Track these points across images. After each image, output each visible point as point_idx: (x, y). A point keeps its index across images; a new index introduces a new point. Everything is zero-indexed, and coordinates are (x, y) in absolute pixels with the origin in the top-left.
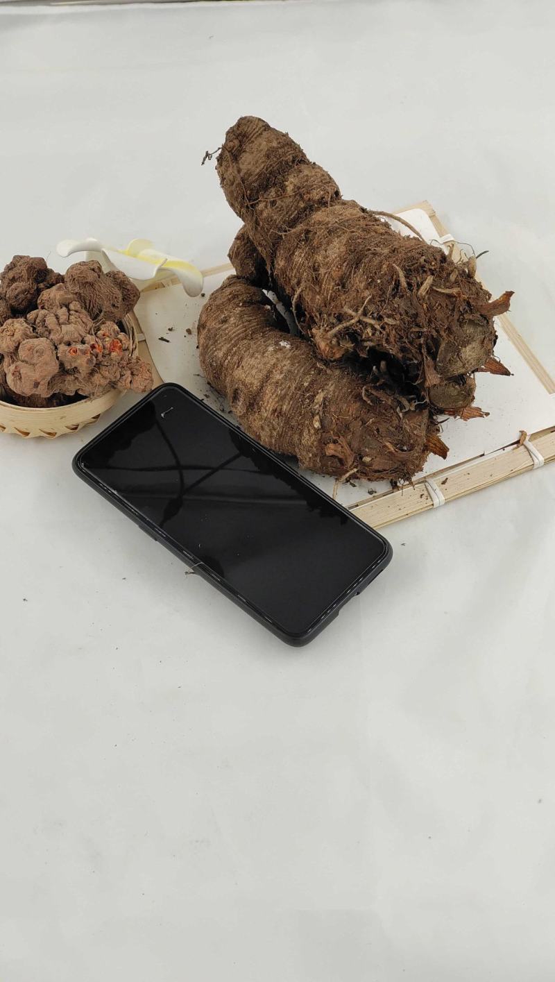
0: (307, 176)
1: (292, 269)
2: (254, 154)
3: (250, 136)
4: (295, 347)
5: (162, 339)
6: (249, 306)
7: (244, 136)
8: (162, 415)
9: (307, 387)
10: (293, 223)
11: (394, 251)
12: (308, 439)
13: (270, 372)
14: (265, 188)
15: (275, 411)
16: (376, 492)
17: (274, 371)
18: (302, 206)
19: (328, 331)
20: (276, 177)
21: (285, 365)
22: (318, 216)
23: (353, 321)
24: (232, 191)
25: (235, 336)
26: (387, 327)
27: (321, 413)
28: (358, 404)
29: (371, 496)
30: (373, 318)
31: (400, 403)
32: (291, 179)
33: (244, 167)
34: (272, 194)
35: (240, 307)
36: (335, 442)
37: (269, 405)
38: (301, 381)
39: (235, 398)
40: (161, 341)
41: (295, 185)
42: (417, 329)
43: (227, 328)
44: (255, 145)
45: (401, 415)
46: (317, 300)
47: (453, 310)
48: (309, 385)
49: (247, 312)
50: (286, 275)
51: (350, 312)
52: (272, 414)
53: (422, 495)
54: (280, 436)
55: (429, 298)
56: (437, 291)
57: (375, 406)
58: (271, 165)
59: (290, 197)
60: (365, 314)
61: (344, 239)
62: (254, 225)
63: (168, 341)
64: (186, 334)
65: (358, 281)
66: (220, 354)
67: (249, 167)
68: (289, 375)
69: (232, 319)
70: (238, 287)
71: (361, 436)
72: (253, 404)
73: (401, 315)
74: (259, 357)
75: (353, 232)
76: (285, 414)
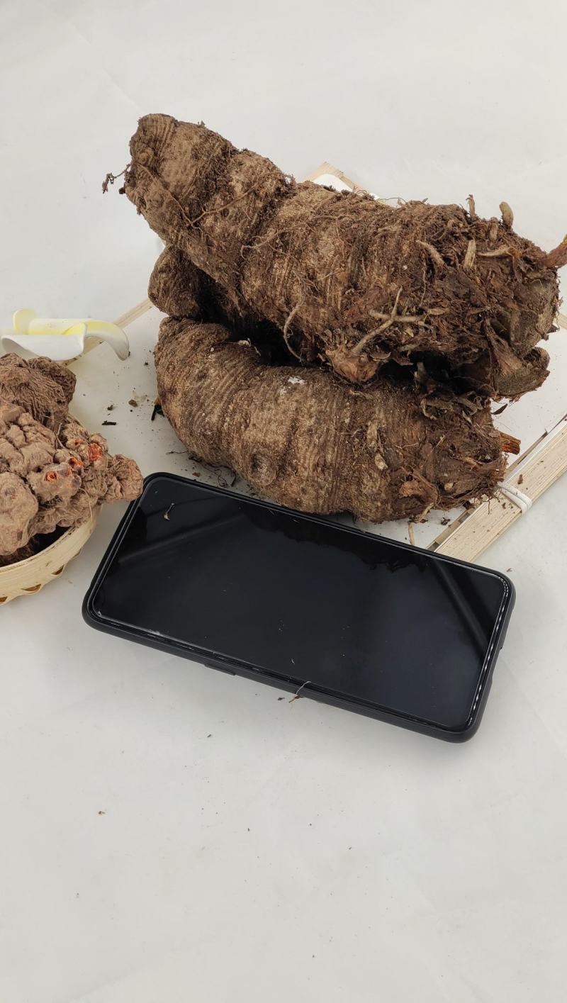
0: (251, 167)
1: (274, 287)
2: (179, 159)
3: (164, 139)
4: (311, 380)
5: (106, 423)
6: (223, 349)
7: (155, 141)
8: (166, 517)
9: (350, 423)
10: (258, 229)
11: (407, 225)
12: (372, 485)
13: (295, 420)
14: (205, 196)
15: (317, 465)
16: (449, 520)
17: (300, 417)
18: (261, 206)
19: (352, 347)
20: (215, 180)
21: (311, 406)
22: (286, 211)
23: (385, 326)
24: (163, 215)
25: (226, 390)
26: (432, 320)
27: (382, 449)
28: (419, 423)
29: (447, 526)
30: (412, 314)
31: (461, 405)
32: (235, 176)
33: (172, 180)
34: (218, 202)
35: (212, 353)
36: (410, 478)
37: (307, 461)
38: (339, 419)
39: (255, 465)
40: (105, 426)
41: (243, 183)
42: (477, 311)
43: (211, 384)
44: (175, 147)
45: (469, 419)
46: (322, 315)
47: (512, 273)
48: (350, 420)
49: (225, 357)
50: (268, 297)
51: (380, 315)
52: (314, 471)
53: (504, 505)
54: (330, 493)
55: (478, 269)
56: (484, 257)
57: (436, 422)
58: (203, 167)
59: (243, 198)
60: (399, 313)
61: (334, 228)
62: (206, 248)
63: (114, 424)
64: (131, 407)
65: (376, 275)
66: (214, 418)
67: (178, 177)
68: (321, 417)
69: (212, 371)
70: (195, 331)
71: (435, 462)
72: (284, 463)
73: (449, 299)
74: (273, 406)
75: (341, 218)
76: (331, 465)
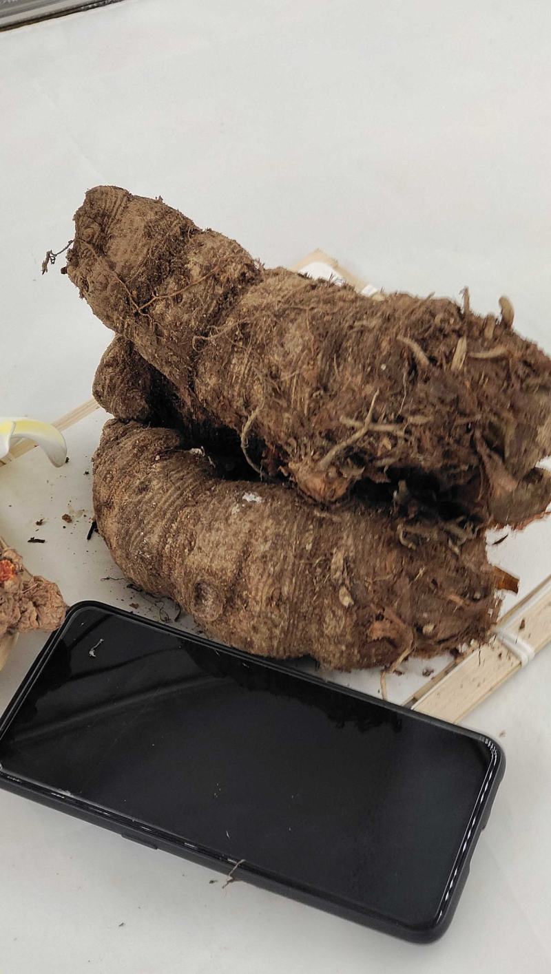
0: (213, 248)
1: (231, 386)
2: (128, 237)
3: (113, 214)
4: (269, 497)
5: (32, 540)
6: (170, 458)
7: (103, 215)
8: (92, 653)
9: (311, 550)
10: (216, 318)
11: (389, 319)
12: (335, 624)
13: (247, 544)
14: (157, 278)
15: (271, 599)
16: (433, 671)
17: (253, 541)
18: (221, 292)
19: (318, 460)
20: (169, 262)
21: (267, 528)
22: (250, 299)
23: (357, 435)
24: (107, 299)
25: (170, 505)
26: (413, 429)
27: (347, 582)
28: (395, 553)
29: (429, 678)
30: (390, 422)
31: (448, 533)
32: (192, 258)
33: (119, 260)
34: (170, 286)
35: (157, 462)
36: (380, 618)
37: (260, 594)
38: (300, 544)
39: (199, 595)
40: (32, 544)
41: (201, 266)
42: (465, 420)
43: (152, 498)
44: (125, 225)
45: (457, 550)
46: (285, 421)
47: (508, 377)
48: (313, 546)
49: (172, 467)
50: (224, 397)
51: (351, 422)
52: (267, 605)
53: (500, 655)
54: (286, 632)
55: (469, 371)
56: (476, 359)
57: (415, 551)
58: (157, 247)
59: (200, 283)
60: (375, 420)
61: (304, 320)
62: (154, 338)
63: (43, 541)
64: (65, 523)
65: (349, 376)
66: (154, 539)
67: (127, 256)
68: (279, 541)
69: (154, 483)
70: (140, 435)
71: (412, 599)
72: (232, 596)
73: (434, 406)
74: (222, 526)
75: (313, 308)
76: (288, 598)
